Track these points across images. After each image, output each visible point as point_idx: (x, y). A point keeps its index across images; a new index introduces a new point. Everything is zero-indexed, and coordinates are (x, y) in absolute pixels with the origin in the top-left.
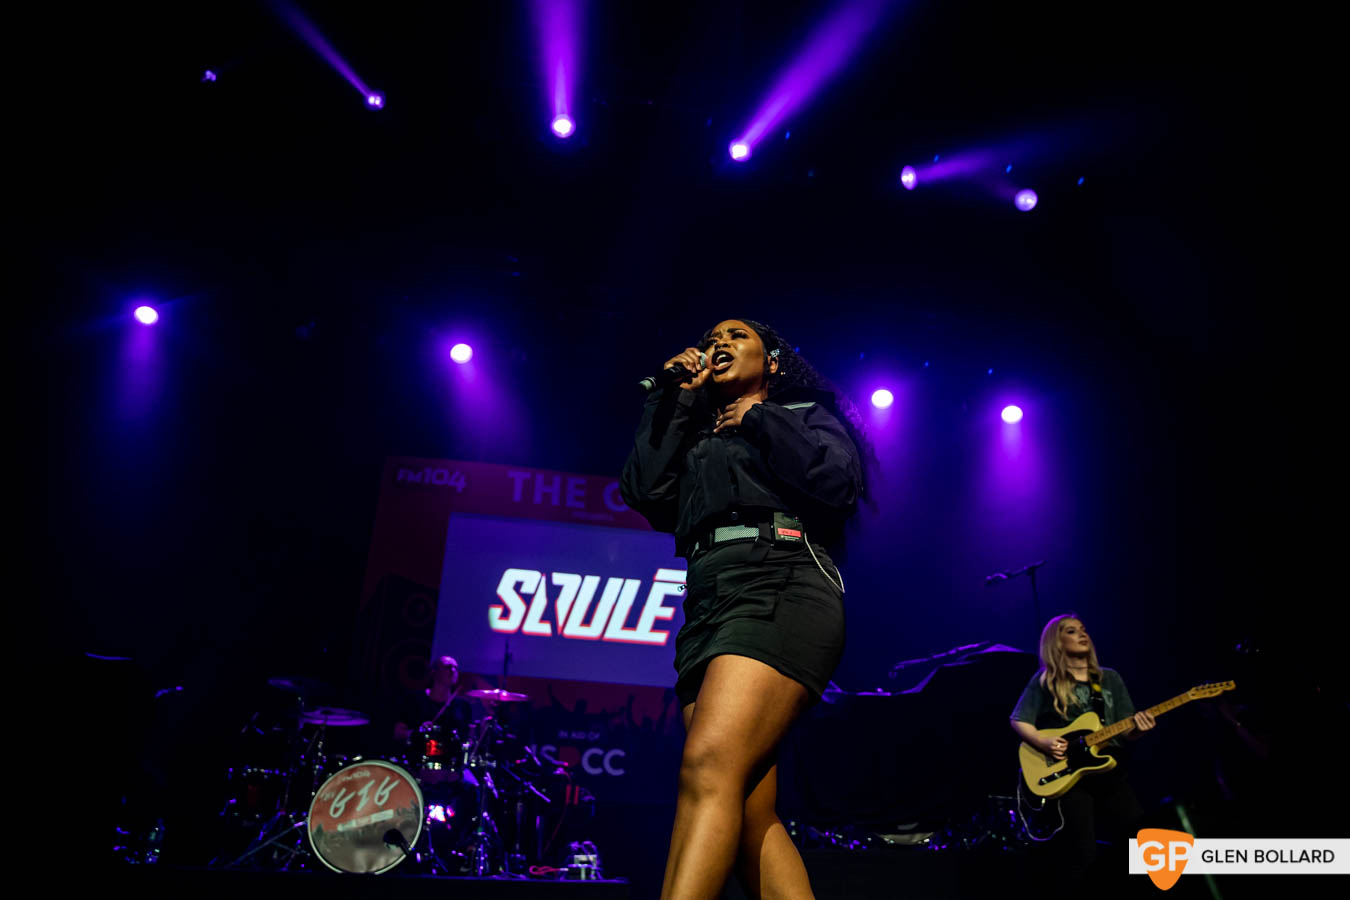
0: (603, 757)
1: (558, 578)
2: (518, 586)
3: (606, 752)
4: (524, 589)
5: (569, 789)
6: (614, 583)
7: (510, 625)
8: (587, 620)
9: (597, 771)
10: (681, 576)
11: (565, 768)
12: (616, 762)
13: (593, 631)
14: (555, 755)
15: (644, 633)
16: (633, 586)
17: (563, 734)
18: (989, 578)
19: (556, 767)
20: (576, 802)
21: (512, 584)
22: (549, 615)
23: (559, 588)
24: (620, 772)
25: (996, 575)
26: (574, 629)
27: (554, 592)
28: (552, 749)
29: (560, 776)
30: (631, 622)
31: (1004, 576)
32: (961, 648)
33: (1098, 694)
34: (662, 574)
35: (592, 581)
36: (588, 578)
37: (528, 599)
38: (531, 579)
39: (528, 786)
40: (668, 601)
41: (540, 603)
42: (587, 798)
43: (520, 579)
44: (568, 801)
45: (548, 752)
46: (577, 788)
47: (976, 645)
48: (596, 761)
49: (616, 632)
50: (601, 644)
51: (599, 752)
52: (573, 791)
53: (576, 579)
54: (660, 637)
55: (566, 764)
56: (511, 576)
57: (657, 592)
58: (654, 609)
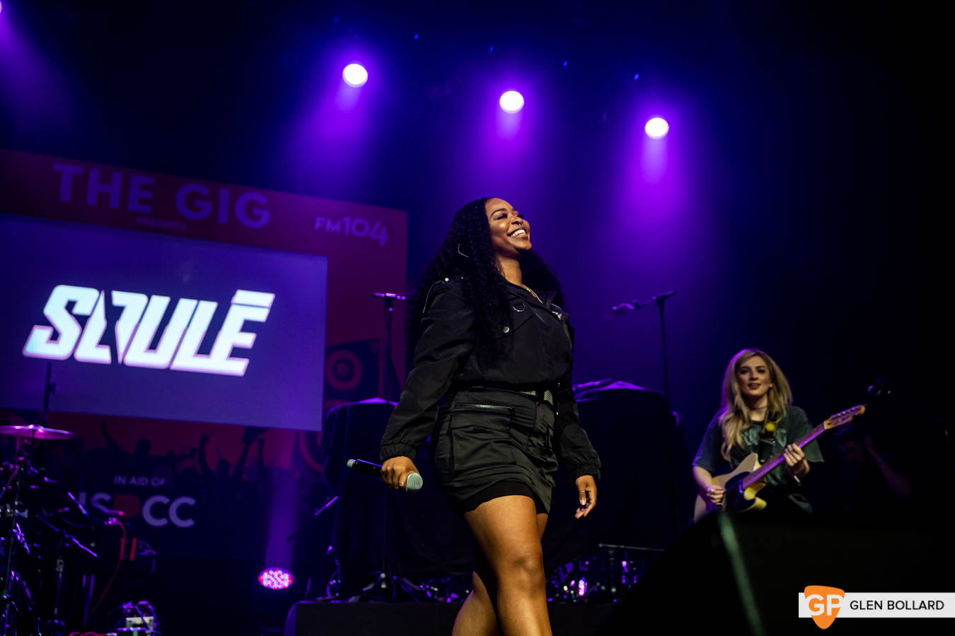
0: (168, 505)
1: (119, 298)
2: (70, 306)
3: (172, 499)
4: (78, 310)
5: (123, 542)
6: (185, 305)
7: (59, 351)
8: (154, 345)
9: (163, 522)
10: (267, 299)
11: (119, 518)
12: (183, 512)
13: (158, 359)
14: (109, 504)
15: (221, 362)
16: (208, 309)
17: (120, 480)
18: (615, 308)
19: (107, 517)
20: (132, 557)
21: (64, 303)
22: (109, 339)
23: (120, 310)
24: (189, 523)
25: (622, 305)
26: (137, 356)
27: (113, 314)
28: (107, 497)
29: (113, 525)
30: (205, 348)
31: (631, 307)
32: (580, 386)
33: (769, 435)
34: (241, 296)
35: (160, 303)
36: (155, 298)
37: (82, 320)
38: (87, 299)
39: (71, 540)
40: (248, 326)
41: (97, 325)
42: (146, 553)
43: (73, 298)
44: (122, 556)
45: (102, 501)
46: (135, 541)
47: (597, 383)
48: (159, 511)
49: (189, 361)
50: (167, 375)
51: (165, 500)
52: (128, 546)
53: (141, 299)
54: (238, 367)
55: (121, 513)
56: (61, 294)
57: (236, 317)
58: (232, 335)
